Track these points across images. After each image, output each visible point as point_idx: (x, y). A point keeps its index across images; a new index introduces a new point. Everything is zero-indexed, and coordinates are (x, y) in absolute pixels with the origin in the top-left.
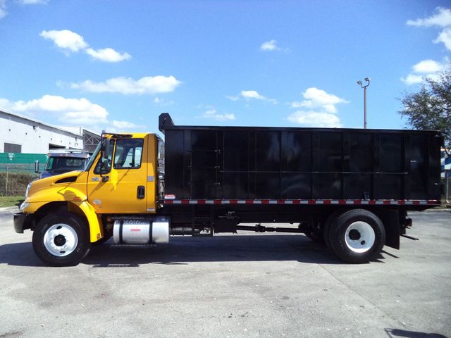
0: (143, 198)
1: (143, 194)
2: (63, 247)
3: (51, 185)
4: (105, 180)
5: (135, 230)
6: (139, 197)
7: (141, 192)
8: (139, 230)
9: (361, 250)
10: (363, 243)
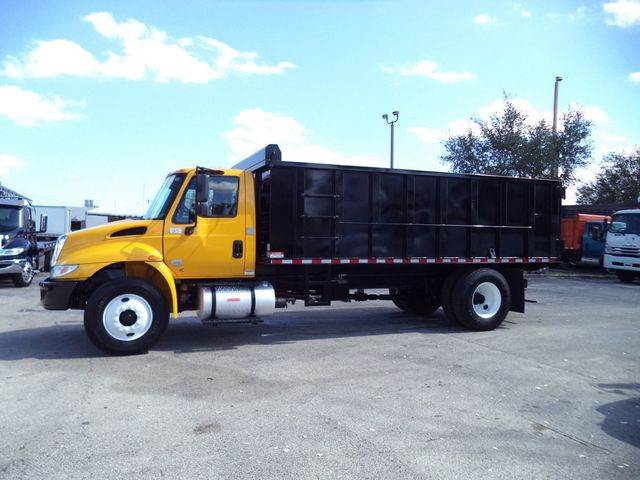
0: (240, 256)
1: (241, 251)
2: (133, 326)
3: (105, 240)
4: (188, 232)
5: (232, 300)
6: (235, 256)
7: (238, 248)
8: (238, 300)
9: (487, 316)
10: (486, 307)
